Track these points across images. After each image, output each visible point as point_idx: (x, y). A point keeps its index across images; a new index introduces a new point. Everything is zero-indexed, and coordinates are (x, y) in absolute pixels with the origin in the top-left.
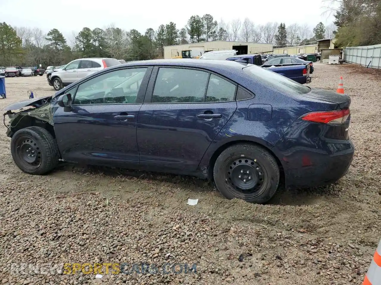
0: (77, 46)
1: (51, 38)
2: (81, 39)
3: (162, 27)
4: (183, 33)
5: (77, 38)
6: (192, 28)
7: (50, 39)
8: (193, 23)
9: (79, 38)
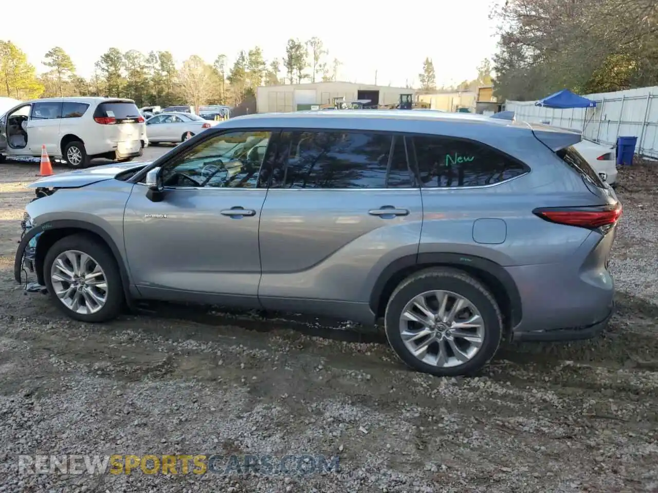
0: (97, 77)
1: (51, 61)
2: (104, 66)
3: (242, 53)
4: (275, 65)
5: (97, 65)
6: (291, 57)
7: (49, 64)
8: (291, 48)
9: (101, 63)
